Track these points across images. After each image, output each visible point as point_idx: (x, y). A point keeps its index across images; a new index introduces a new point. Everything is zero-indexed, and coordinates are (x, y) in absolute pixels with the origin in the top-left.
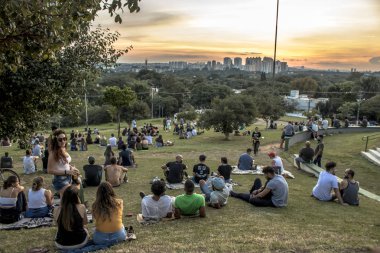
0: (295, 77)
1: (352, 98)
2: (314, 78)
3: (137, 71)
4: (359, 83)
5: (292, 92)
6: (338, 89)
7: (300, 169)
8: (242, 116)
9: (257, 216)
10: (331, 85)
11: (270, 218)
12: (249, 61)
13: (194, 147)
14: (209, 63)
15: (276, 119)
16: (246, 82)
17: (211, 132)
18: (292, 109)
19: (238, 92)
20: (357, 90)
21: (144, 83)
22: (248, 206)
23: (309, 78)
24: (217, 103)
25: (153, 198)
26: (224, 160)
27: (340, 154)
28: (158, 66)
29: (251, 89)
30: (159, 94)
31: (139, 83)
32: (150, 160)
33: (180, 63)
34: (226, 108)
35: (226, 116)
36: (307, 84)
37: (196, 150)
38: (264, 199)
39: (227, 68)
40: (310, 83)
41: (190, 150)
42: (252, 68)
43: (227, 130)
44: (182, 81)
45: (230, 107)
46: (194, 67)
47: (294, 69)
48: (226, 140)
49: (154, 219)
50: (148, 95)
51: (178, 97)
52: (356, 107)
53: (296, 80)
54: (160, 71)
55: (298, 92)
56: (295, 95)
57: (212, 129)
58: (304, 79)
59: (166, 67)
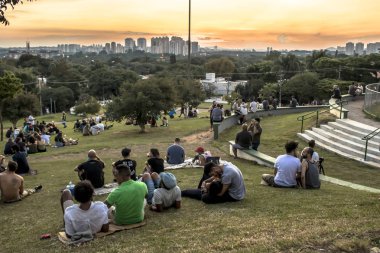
0: (208, 58)
1: (272, 79)
2: (231, 59)
3: (16, 57)
4: (279, 62)
5: (208, 75)
6: (257, 70)
8: (160, 103)
10: (249, 66)
12: (155, 42)
13: (106, 144)
14: (107, 45)
15: (195, 105)
16: (153, 66)
17: (121, 125)
18: (210, 94)
19: (145, 78)
20: (277, 69)
21: (28, 71)
23: (226, 59)
24: (128, 88)
25: (81, 207)
28: (43, 51)
29: (160, 73)
30: (48, 84)
31: (21, 71)
32: (53, 164)
33: (72, 46)
34: (140, 93)
35: (140, 104)
36: (223, 65)
37: (108, 148)
39: (130, 50)
40: (226, 64)
42: (159, 50)
43: (141, 121)
44: (76, 67)
45: (145, 93)
46: (89, 50)
47: (207, 50)
48: (142, 132)
50: (33, 86)
51: (74, 87)
52: (278, 88)
53: (211, 62)
54: (47, 57)
55: (214, 75)
56: (211, 77)
57: (125, 121)
58: (219, 60)
59: (54, 51)
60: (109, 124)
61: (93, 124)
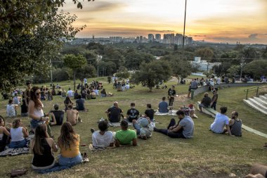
0: (198, 47)
1: (237, 62)
2: (211, 48)
3: (87, 43)
4: (242, 52)
5: (196, 58)
6: (228, 56)
7: (201, 112)
8: (162, 75)
9: (173, 145)
10: (223, 53)
11: (181, 146)
12: (166, 36)
13: (128, 97)
14: (138, 37)
15: (185, 77)
16: (164, 51)
17: (140, 87)
18: (195, 70)
19: (158, 58)
20: (241, 57)
21: (92, 52)
22: (166, 138)
23: (208, 49)
24: (144, 66)
25: (100, 133)
26: (149, 106)
27: (228, 101)
28: (102, 40)
29: (167, 56)
30: (103, 60)
31: (88, 52)
32: (97, 106)
33: (117, 38)
34: (150, 70)
35: (150, 75)
36: (206, 53)
37: (129, 99)
38: (177, 133)
39: (151, 41)
40: (208, 52)
41: (125, 99)
42: (168, 42)
43: (151, 85)
44: (119, 50)
45: (153, 69)
46: (127, 41)
47: (197, 42)
48: (150, 92)
49: (101, 148)
50: (95, 60)
51: (116, 62)
52: (240, 69)
53: (199, 50)
54: (103, 44)
55: (199, 58)
56: (198, 60)
57: (140, 85)
58: (204, 49)
59: (107, 40)
60: (132, 85)
61: (124, 85)
